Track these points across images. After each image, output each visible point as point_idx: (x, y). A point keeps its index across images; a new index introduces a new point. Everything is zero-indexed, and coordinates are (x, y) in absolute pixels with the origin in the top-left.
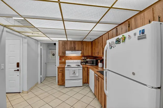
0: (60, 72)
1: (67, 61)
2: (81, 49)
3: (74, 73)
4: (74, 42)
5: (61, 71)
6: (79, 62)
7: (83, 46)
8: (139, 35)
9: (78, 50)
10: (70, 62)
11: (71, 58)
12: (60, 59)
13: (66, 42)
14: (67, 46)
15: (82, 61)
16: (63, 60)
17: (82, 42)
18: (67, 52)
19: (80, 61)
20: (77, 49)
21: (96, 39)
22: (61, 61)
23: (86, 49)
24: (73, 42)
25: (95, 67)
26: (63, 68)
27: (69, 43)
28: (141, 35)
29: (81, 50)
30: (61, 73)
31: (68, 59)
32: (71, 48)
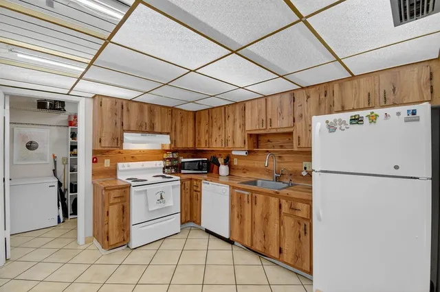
0: (113, 204)
1: (121, 166)
2: (169, 131)
3: (162, 198)
4: (152, 108)
5: (116, 201)
6: (158, 166)
7: (174, 122)
8: (407, 116)
9: (161, 133)
10: (132, 167)
11: (134, 157)
12: (93, 162)
13: (124, 102)
14: (129, 117)
15: (167, 165)
16: (107, 163)
17: (172, 110)
18: (127, 136)
19: (161, 164)
20: (157, 128)
21: (214, 108)
22: (98, 167)
23: (181, 132)
24: (146, 106)
25: (206, 176)
26: (122, 188)
27: (134, 109)
28: (411, 116)
29: (168, 134)
30: (116, 207)
31: (125, 160)
32: (141, 126)
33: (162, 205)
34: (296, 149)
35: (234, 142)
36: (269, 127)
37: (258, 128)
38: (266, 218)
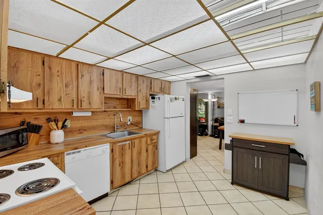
34: (137, 109)
35: (90, 103)
36: (124, 94)
37: (115, 93)
38: (140, 153)
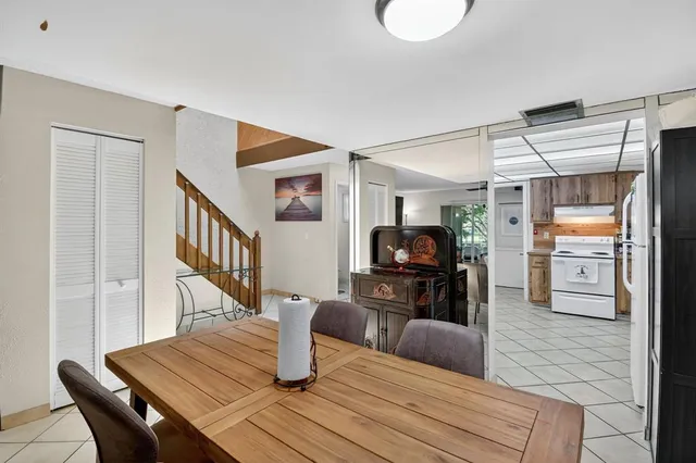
0: (535, 267)
1: (559, 239)
2: (613, 201)
3: (582, 272)
4: (586, 178)
5: (538, 265)
6: (606, 242)
7: (620, 188)
9: (600, 204)
10: (569, 241)
11: (574, 231)
12: (534, 234)
13: (553, 180)
14: (558, 192)
16: (546, 236)
17: (617, 176)
18: (558, 211)
19: (609, 240)
20: (594, 200)
22: (539, 238)
24: (578, 179)
26: (544, 256)
27: (565, 184)
29: (611, 204)
30: (538, 270)
31: (564, 233)
32: (573, 199)
33: (582, 280)
